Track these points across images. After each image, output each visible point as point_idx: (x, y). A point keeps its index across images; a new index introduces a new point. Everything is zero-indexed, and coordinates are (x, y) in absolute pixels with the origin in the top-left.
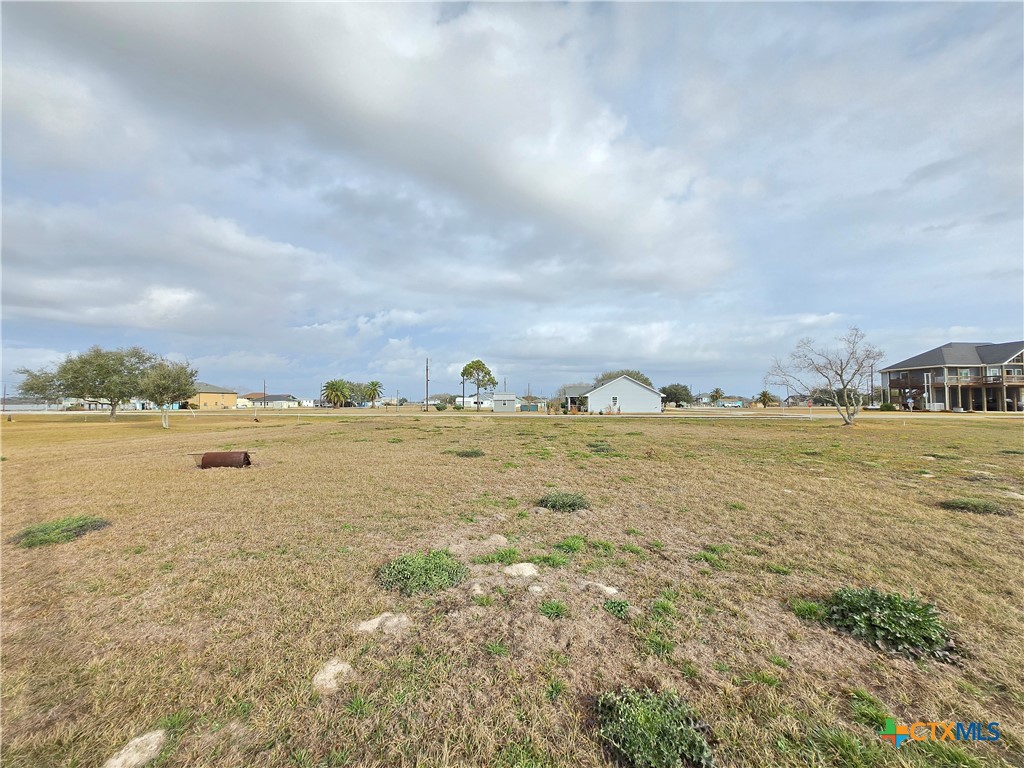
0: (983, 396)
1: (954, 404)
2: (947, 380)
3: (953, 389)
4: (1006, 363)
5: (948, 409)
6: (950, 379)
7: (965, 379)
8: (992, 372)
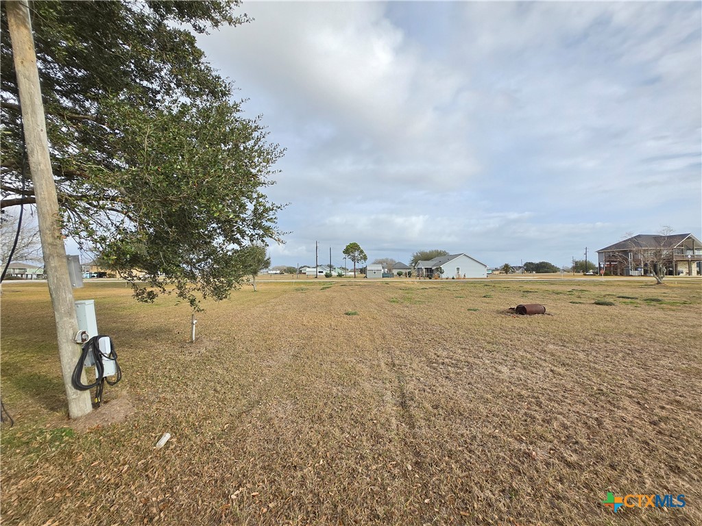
2: (642, 257)
4: (675, 247)
5: (643, 274)
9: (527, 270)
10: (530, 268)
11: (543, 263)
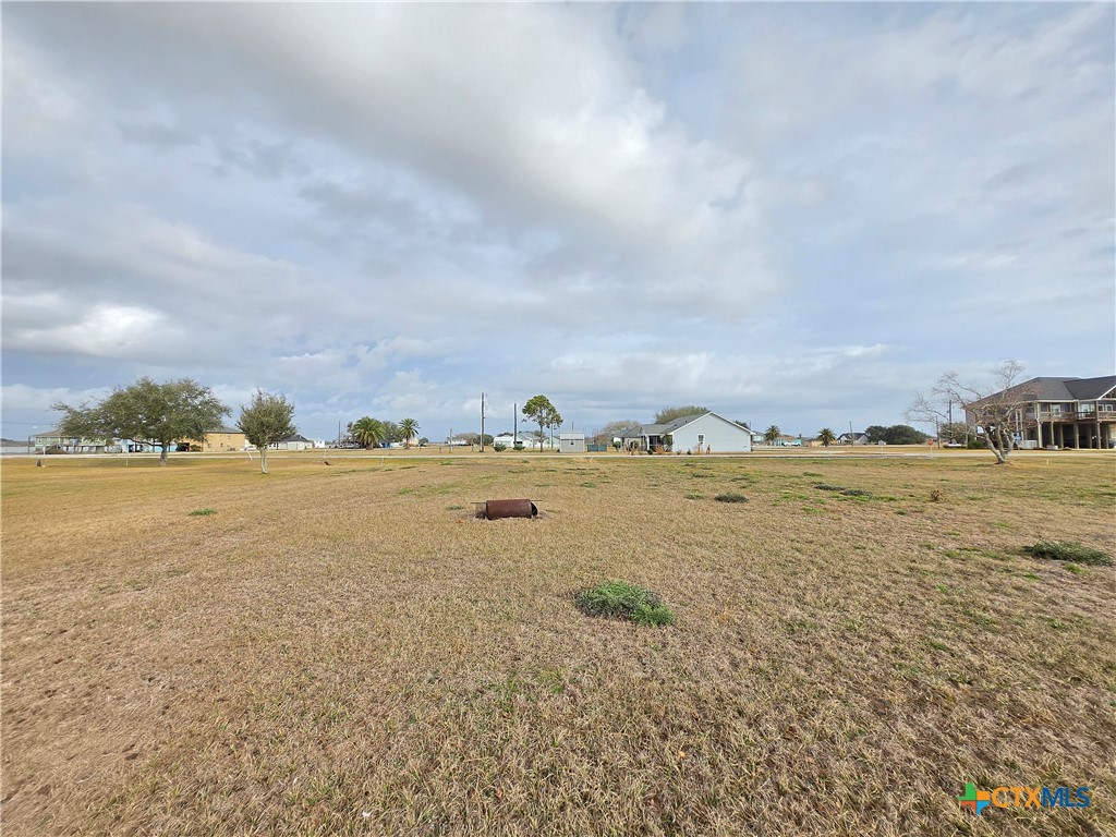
0: (1076, 433)
1: (1046, 442)
2: (1039, 416)
3: (1046, 426)
4: (1100, 399)
5: (1041, 446)
6: (1042, 415)
7: (1056, 415)
8: (1084, 408)
9: (870, 440)
10: (876, 435)
11: (899, 427)
